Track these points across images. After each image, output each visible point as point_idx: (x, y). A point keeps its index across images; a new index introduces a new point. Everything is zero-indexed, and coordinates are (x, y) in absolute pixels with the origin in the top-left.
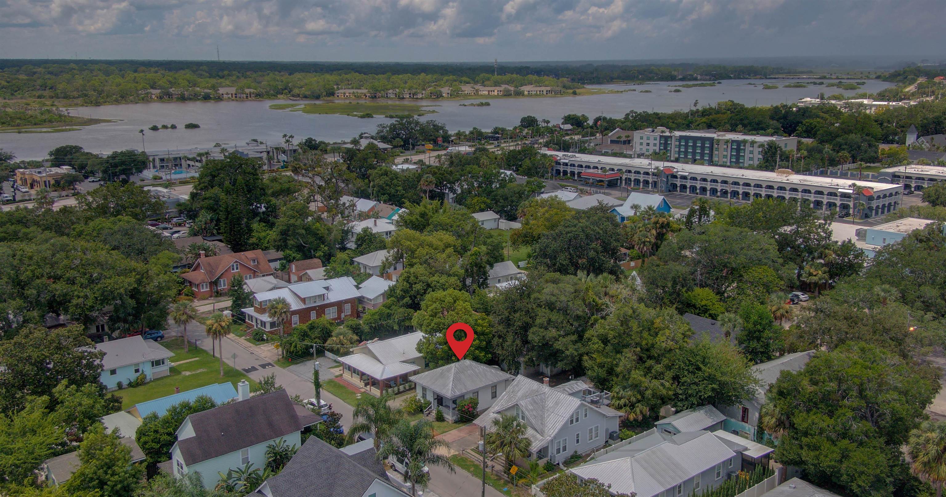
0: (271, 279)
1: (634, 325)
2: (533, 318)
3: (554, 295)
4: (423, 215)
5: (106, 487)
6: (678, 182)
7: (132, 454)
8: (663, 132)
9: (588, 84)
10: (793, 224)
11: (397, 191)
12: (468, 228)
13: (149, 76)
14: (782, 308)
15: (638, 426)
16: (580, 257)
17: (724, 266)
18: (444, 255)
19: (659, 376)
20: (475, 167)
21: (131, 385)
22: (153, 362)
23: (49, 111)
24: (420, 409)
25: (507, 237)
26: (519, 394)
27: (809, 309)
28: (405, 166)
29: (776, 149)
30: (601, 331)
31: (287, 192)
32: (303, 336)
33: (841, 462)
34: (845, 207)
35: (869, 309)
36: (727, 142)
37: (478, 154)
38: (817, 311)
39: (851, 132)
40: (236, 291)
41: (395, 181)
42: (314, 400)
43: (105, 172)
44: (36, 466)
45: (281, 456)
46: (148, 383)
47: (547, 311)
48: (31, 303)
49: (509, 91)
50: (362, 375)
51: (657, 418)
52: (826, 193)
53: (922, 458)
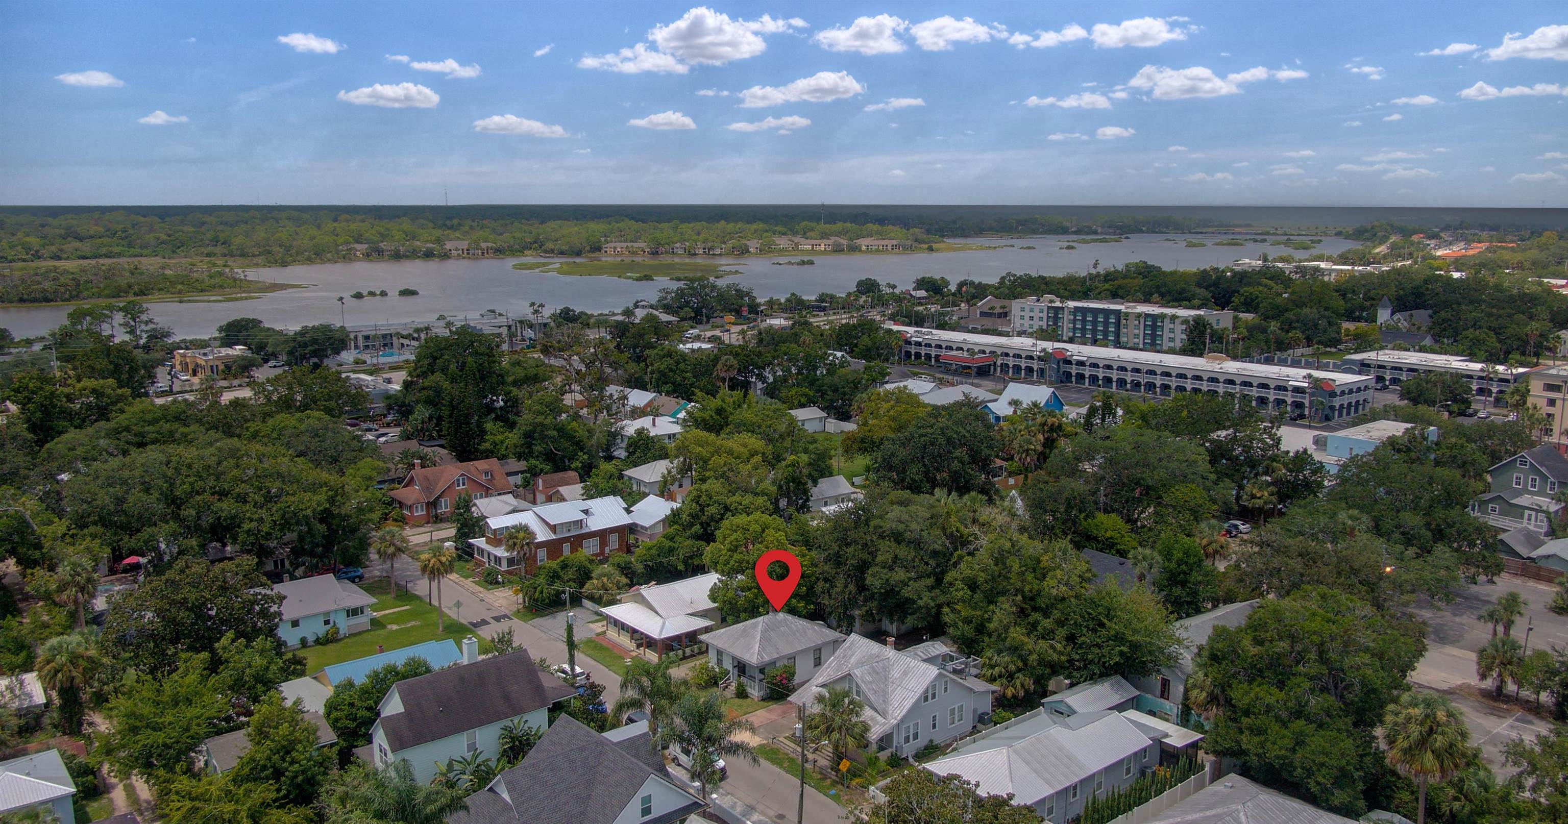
0: (509, 498)
1: (1015, 564)
2: (873, 555)
3: (902, 522)
4: (720, 411)
5: (283, 779)
6: (1074, 370)
7: (319, 734)
8: (1051, 301)
9: (949, 237)
10: (1229, 427)
11: (685, 378)
12: (782, 428)
13: (353, 226)
14: (1216, 542)
15: (1018, 706)
16: (937, 470)
17: (1136, 484)
18: (749, 467)
19: (1047, 635)
20: (794, 345)
21: (318, 642)
22: (348, 611)
23: (220, 274)
24: (713, 681)
25: (837, 442)
26: (853, 660)
27: (1252, 542)
28: (696, 345)
29: (1204, 326)
30: (968, 572)
31: (534, 379)
32: (553, 577)
33: (1293, 750)
34: (1298, 405)
35: (1332, 543)
36: (1139, 316)
37: (797, 328)
38: (1261, 544)
39: (1304, 305)
40: (461, 515)
41: (682, 366)
42: (566, 667)
43: (290, 353)
44: (192, 748)
45: (520, 742)
46: (341, 640)
47: (894, 545)
48: (189, 527)
49: (840, 245)
50: (633, 632)
51: (1045, 694)
52: (1272, 386)
53: (1401, 743)
